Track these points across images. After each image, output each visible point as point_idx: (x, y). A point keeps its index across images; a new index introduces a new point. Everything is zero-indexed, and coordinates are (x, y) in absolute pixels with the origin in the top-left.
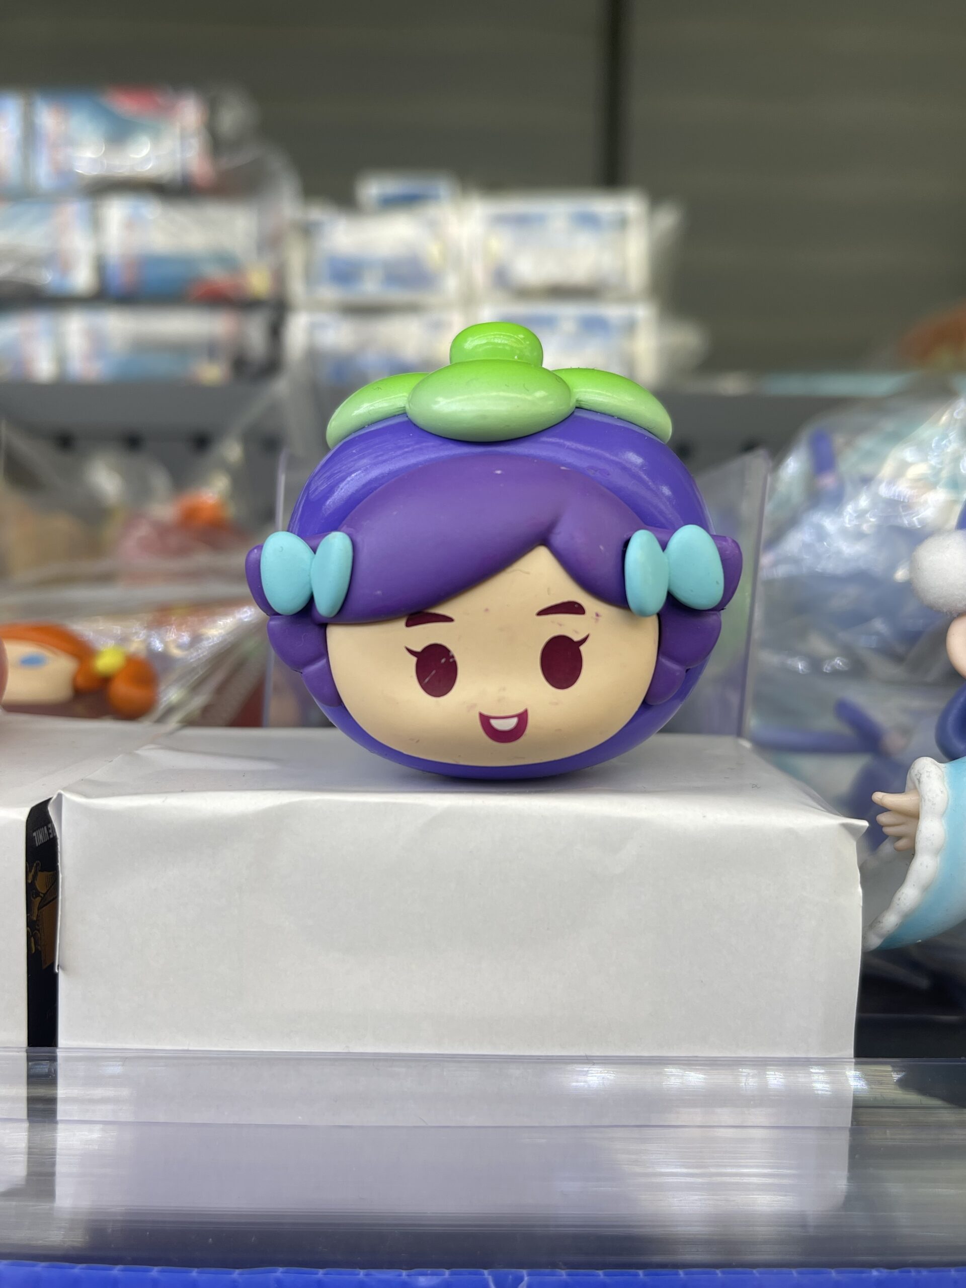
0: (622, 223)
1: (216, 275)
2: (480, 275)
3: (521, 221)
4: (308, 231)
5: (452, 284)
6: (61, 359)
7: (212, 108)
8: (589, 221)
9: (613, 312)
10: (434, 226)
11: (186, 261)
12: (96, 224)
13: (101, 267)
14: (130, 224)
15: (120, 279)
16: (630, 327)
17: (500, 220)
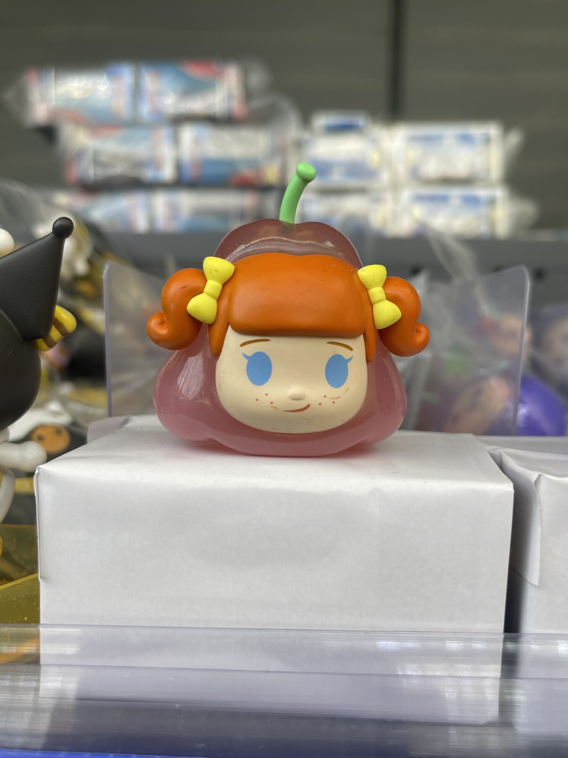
0: (487, 140)
1: (246, 172)
2: (402, 170)
3: (428, 140)
4: (299, 145)
5: (385, 177)
6: (152, 220)
7: (245, 74)
8: (466, 139)
9: (482, 193)
10: (374, 141)
11: (230, 163)
12: (176, 141)
13: (179, 166)
14: (197, 141)
15: (190, 173)
16: (492, 202)
17: (414, 139)
